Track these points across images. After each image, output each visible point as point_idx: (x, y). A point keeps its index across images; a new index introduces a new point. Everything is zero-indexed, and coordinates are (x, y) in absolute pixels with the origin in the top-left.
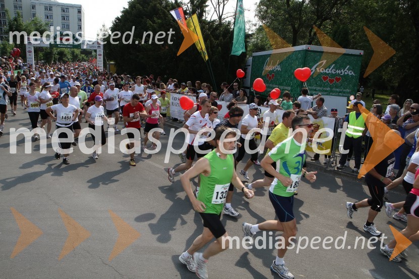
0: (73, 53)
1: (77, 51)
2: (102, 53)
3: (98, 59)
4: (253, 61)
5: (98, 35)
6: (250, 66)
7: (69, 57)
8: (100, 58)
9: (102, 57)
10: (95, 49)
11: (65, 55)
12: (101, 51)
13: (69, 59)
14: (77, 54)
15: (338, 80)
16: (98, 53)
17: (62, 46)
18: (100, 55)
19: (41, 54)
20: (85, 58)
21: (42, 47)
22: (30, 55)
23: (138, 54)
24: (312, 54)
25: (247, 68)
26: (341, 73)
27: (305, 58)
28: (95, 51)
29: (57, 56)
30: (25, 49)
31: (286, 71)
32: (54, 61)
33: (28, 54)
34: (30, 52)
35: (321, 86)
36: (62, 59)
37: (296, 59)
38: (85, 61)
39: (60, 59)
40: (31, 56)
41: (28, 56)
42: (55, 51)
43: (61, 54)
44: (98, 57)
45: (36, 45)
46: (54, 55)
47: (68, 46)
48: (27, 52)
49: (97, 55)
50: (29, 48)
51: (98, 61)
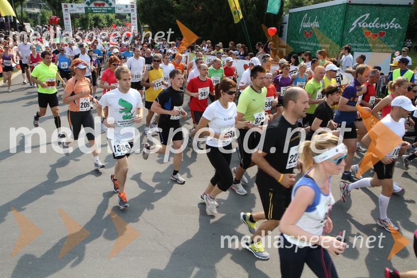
0: (108, 18)
1: (112, 16)
2: (136, 17)
3: (132, 23)
4: (290, 18)
6: (286, 23)
7: (105, 22)
8: (134, 22)
9: (136, 21)
10: (128, 12)
11: (100, 21)
12: (134, 14)
13: (104, 24)
14: (111, 19)
15: (381, 34)
16: (132, 17)
17: (96, 11)
18: (134, 19)
19: (77, 21)
20: (120, 22)
21: (78, 14)
22: (67, 22)
23: (171, 15)
24: (354, 7)
25: (283, 26)
26: (386, 27)
27: (346, 12)
28: (129, 15)
29: (93, 22)
30: (63, 16)
31: (325, 28)
32: (90, 27)
33: (65, 21)
34: (67, 19)
35: (362, 42)
36: (98, 25)
37: (336, 14)
38: (120, 26)
39: (96, 25)
40: (68, 23)
41: (65, 23)
42: (91, 16)
43: (97, 20)
44: (132, 20)
45: (72, 12)
46: (90, 20)
47: (103, 11)
48: (64, 20)
49: (131, 18)
50: (67, 15)
51: (132, 25)
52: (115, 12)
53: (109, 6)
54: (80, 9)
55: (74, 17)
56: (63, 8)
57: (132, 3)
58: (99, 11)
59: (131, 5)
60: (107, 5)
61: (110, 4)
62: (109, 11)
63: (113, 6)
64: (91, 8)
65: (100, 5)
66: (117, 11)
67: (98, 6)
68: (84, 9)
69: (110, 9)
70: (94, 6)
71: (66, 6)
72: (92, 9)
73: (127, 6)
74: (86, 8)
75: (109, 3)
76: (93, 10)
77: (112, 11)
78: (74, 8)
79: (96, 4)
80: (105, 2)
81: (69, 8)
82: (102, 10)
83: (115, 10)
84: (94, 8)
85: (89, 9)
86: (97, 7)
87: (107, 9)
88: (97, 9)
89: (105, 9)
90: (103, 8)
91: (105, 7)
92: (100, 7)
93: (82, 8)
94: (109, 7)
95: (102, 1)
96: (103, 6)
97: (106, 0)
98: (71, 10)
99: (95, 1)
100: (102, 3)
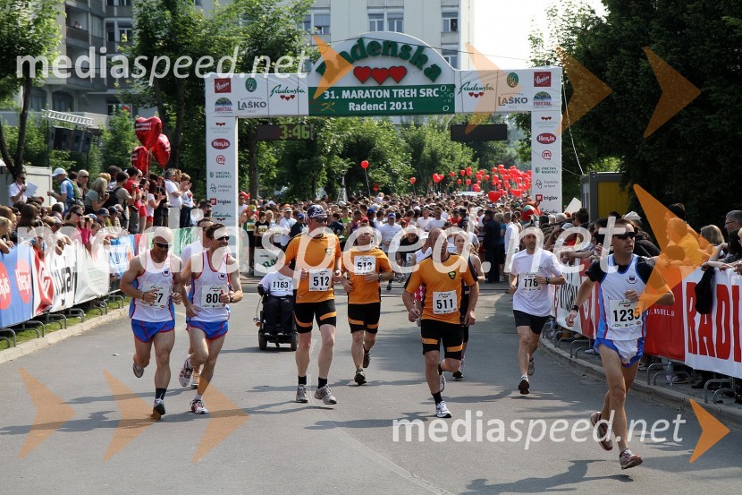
1: (433, 130)
2: (556, 129)
3: (537, 161)
8: (547, 155)
9: (556, 148)
10: (521, 108)
12: (551, 119)
14: (434, 154)
16: (537, 129)
17: (364, 107)
18: (547, 138)
19: (269, 155)
21: (274, 120)
22: (221, 159)
28: (525, 121)
29: (341, 165)
30: (204, 132)
32: (330, 189)
33: (211, 153)
34: (222, 144)
39: (356, 179)
40: (224, 166)
41: (211, 165)
42: (334, 135)
43: (360, 149)
44: (537, 148)
45: (248, 113)
46: (330, 156)
47: (397, 106)
48: (209, 148)
49: (533, 139)
50: (221, 126)
51: (537, 170)
52: (452, 111)
53: (425, 81)
54: (287, 95)
55: (254, 134)
56: (211, 96)
57: (542, 63)
58: (376, 107)
59: (537, 74)
60: (415, 77)
61: (434, 72)
62: (423, 107)
63: (444, 80)
64: (338, 90)
65: (380, 75)
66: (465, 105)
67: (371, 83)
68: (304, 98)
69: (430, 93)
70: (355, 82)
71: (224, 85)
72: (345, 94)
73: (513, 78)
75: (428, 65)
76: (348, 100)
77: (443, 101)
78: (260, 94)
79: (361, 74)
80: (406, 64)
81: (238, 93)
82: (392, 98)
83: (453, 99)
84: (354, 91)
85: (330, 95)
86: (369, 88)
87: (414, 93)
88: (367, 94)
89: (407, 93)
90: (397, 92)
91: (404, 88)
92: (382, 88)
93: (296, 95)
94: (426, 87)
95: (391, 56)
96: (398, 82)
97: (412, 53)
98: (244, 103)
99: (358, 58)
100: (393, 68)
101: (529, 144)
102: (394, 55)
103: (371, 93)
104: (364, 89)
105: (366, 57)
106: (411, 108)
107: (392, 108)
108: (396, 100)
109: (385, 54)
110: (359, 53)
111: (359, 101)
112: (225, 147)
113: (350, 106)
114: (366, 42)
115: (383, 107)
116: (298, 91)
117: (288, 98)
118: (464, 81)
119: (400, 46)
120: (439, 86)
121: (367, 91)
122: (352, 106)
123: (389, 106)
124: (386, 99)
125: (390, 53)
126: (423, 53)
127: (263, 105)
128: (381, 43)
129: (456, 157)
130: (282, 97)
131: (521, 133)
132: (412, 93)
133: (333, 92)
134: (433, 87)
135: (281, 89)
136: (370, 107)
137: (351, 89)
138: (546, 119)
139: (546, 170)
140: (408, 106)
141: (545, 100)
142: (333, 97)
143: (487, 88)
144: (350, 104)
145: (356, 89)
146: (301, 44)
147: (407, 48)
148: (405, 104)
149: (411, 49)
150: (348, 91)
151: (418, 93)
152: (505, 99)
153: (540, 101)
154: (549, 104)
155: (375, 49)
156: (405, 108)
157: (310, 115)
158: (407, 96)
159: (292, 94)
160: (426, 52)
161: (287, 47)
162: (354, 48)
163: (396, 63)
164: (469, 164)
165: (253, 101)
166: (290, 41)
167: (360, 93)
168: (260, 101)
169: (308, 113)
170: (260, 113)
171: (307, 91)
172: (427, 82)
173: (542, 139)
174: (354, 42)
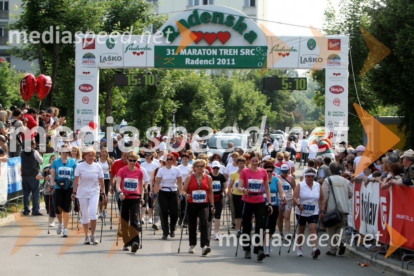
0: (225, 93)
2: (345, 84)
3: (329, 106)
5: (330, 16)
7: (214, 106)
8: (337, 102)
9: (344, 97)
11: (201, 101)
13: (211, 116)
14: (239, 99)
16: (329, 83)
17: (197, 62)
18: (337, 89)
19: (120, 97)
21: (127, 71)
22: (85, 100)
28: (320, 76)
33: (79, 95)
34: (87, 88)
41: (78, 104)
44: (329, 96)
45: (107, 65)
46: (165, 99)
47: (223, 62)
48: (77, 92)
49: (327, 89)
50: (87, 74)
51: (329, 114)
53: (244, 43)
54: (138, 52)
56: (80, 53)
58: (206, 62)
59: (331, 41)
60: (237, 40)
61: (251, 37)
62: (242, 62)
63: (259, 43)
65: (210, 38)
66: (275, 64)
67: (203, 43)
68: (151, 55)
69: (248, 52)
72: (183, 52)
73: (312, 44)
74: (160, 51)
75: (247, 31)
76: (185, 57)
77: (258, 58)
78: (117, 51)
80: (230, 30)
81: (101, 49)
82: (219, 56)
83: (266, 57)
84: (190, 50)
85: (171, 52)
86: (202, 48)
87: (236, 52)
88: (200, 52)
89: (230, 52)
90: (223, 51)
91: (228, 48)
92: (212, 48)
93: (145, 51)
94: (245, 48)
95: (219, 23)
96: (223, 43)
97: (235, 22)
98: (105, 57)
99: (194, 25)
100: (220, 33)
101: (323, 93)
102: (221, 23)
103: (202, 52)
104: (197, 48)
105: (200, 23)
106: (233, 64)
107: (218, 63)
108: (222, 57)
109: (214, 22)
110: (194, 21)
111: (193, 57)
112: (89, 91)
113: (186, 61)
114: (200, 13)
115: (211, 62)
116: (146, 48)
117: (138, 54)
118: (274, 44)
119: (226, 16)
120: (255, 47)
121: (200, 50)
122: (187, 61)
123: (216, 61)
124: (214, 56)
125: (218, 21)
126: (244, 22)
127: (120, 59)
128: (211, 13)
129: (255, 102)
130: (134, 53)
131: (317, 85)
132: (234, 52)
133: (173, 50)
134: (250, 48)
135: (134, 47)
136: (201, 62)
137: (187, 48)
138: (337, 75)
139: (336, 114)
140: (231, 62)
141: (336, 61)
142: (173, 54)
143: (293, 50)
144: (186, 59)
145: (192, 48)
146: (148, 14)
147: (231, 18)
148: (228, 60)
149: (234, 18)
150: (185, 50)
151: (239, 52)
152: (305, 59)
153: (332, 61)
154: (339, 63)
155: (206, 18)
156: (229, 64)
157: (155, 67)
158: (230, 54)
159: (142, 51)
160: (246, 21)
161: (138, 15)
162: (190, 17)
163: (223, 29)
164: (264, 107)
165: (112, 56)
166: (140, 12)
167: (195, 51)
168: (117, 56)
169: (153, 66)
170: (117, 65)
171: (153, 48)
172: (246, 44)
173: (333, 90)
174: (191, 13)
